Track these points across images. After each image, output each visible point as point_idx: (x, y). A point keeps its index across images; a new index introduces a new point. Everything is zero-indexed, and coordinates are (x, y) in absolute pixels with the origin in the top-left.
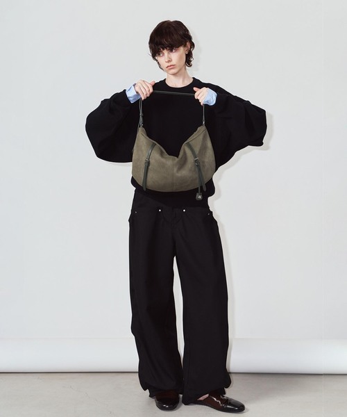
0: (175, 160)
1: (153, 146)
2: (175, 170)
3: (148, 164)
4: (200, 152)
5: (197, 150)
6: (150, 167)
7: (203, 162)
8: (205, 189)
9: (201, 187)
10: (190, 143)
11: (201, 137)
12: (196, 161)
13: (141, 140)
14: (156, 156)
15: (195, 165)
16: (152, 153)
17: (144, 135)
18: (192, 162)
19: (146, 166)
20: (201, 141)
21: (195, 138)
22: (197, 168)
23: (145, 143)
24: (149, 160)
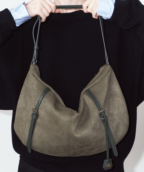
0: (73, 114)
1: (47, 91)
2: (73, 128)
3: (36, 115)
4: (105, 101)
5: (102, 99)
6: (38, 120)
7: (112, 115)
8: (116, 154)
9: (111, 150)
10: (92, 90)
11: (106, 81)
12: (100, 115)
13: (31, 83)
14: (47, 105)
15: (100, 120)
16: (43, 101)
17: (35, 75)
18: (96, 116)
19: (32, 119)
20: (106, 86)
21: (96, 82)
22: (104, 124)
23: (35, 86)
24: (37, 111)
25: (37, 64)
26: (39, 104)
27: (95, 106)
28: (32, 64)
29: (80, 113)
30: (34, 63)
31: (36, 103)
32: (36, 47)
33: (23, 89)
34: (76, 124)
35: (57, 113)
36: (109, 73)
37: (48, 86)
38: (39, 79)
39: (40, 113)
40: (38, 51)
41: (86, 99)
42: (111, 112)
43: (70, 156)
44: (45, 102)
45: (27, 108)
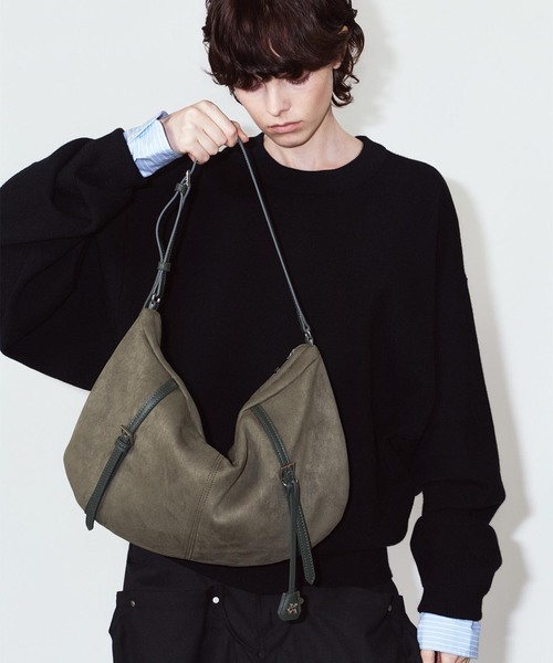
0: (220, 468)
1: (168, 388)
2: (211, 501)
3: (127, 444)
4: (298, 441)
5: (289, 434)
6: (130, 457)
8: (310, 577)
10: (266, 407)
11: (304, 387)
12: (282, 475)
13: (134, 354)
14: (160, 427)
15: (281, 487)
16: (152, 413)
17: (149, 339)
18: (272, 476)
19: (116, 450)
20: (304, 400)
21: (279, 388)
22: (288, 498)
23: (141, 368)
24: (133, 434)
25: (160, 309)
26: (142, 417)
27: (271, 450)
28: (147, 307)
29: (238, 468)
30: (152, 306)
31: (135, 413)
32: (162, 266)
33: (110, 364)
34: (221, 493)
35: (180, 455)
36: (313, 367)
37: (175, 376)
38: (158, 353)
39: (137, 442)
40: (168, 276)
41: (250, 431)
42: (308, 466)
43: (188, 558)
44: (156, 417)
45: (109, 416)
